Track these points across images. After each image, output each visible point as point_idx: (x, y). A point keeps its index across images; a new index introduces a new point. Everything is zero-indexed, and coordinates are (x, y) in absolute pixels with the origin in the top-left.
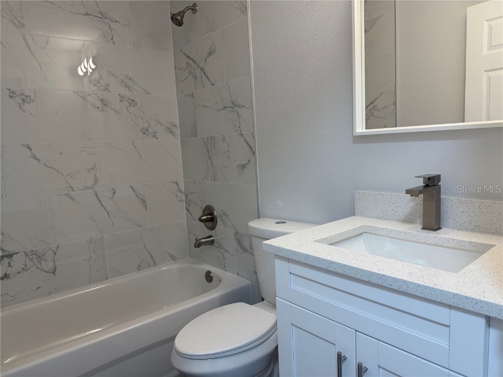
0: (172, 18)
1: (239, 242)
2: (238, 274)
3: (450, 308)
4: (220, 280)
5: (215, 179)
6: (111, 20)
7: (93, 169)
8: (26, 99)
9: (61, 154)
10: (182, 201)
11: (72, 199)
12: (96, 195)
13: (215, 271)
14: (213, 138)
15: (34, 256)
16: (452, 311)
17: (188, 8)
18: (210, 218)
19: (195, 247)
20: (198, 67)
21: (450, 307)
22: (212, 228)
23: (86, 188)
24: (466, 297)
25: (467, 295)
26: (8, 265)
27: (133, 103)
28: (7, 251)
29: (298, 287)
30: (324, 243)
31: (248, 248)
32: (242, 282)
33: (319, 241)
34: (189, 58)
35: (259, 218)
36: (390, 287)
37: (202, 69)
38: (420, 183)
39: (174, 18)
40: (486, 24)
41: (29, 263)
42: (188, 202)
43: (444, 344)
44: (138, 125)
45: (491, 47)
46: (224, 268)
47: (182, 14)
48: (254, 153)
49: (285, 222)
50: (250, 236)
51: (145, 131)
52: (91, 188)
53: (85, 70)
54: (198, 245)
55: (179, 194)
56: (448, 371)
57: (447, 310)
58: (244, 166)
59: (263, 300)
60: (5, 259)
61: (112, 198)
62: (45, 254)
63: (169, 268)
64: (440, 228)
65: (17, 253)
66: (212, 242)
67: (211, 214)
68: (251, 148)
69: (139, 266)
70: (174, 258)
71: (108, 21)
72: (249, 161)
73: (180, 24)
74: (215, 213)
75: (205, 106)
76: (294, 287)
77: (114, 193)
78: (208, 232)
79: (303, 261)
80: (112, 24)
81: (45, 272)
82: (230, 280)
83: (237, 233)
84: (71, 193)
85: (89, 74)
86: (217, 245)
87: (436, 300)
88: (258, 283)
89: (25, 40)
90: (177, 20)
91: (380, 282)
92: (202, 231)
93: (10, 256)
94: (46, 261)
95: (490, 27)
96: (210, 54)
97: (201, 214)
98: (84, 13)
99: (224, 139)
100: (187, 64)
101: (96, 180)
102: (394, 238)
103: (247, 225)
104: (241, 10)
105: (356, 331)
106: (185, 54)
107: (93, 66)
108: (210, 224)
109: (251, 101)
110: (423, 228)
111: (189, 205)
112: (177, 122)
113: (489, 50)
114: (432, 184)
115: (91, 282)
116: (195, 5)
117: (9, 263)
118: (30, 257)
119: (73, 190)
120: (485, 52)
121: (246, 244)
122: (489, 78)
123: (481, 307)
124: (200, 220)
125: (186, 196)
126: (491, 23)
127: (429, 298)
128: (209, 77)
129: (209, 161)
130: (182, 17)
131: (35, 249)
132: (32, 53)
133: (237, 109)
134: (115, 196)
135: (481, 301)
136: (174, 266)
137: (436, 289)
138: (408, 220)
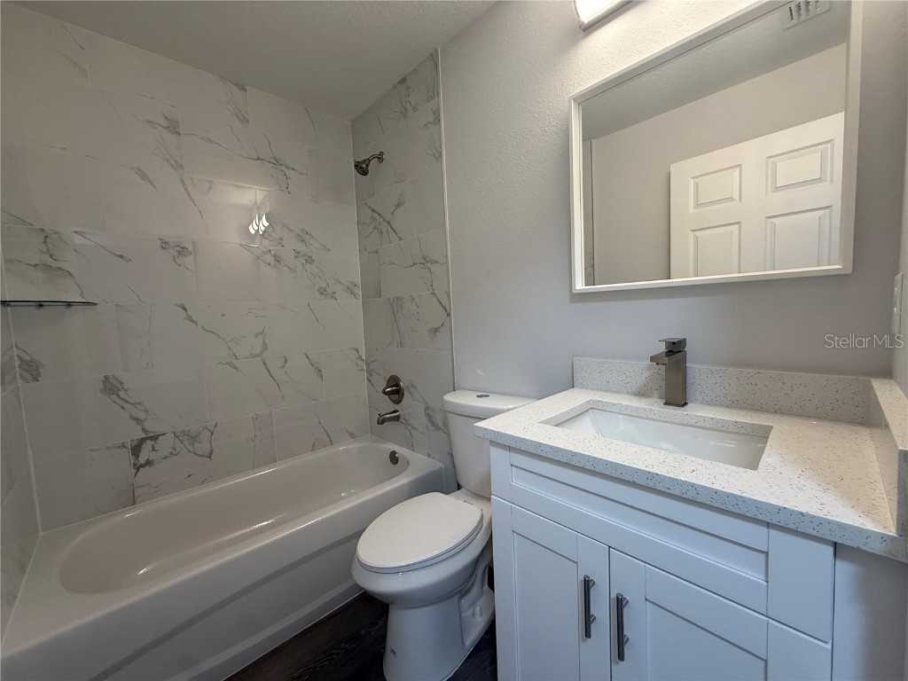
0: (356, 166)
1: (430, 419)
2: (429, 455)
3: (768, 528)
4: (408, 462)
5: (401, 345)
6: (287, 167)
7: (261, 334)
8: (182, 251)
9: (223, 315)
10: (363, 370)
11: (235, 367)
12: (265, 364)
13: (401, 451)
14: (399, 299)
15: (186, 437)
16: (772, 532)
17: (374, 157)
18: (395, 390)
19: (378, 423)
20: (384, 221)
21: (768, 525)
22: (398, 402)
23: (253, 356)
24: (802, 514)
25: (804, 511)
26: (151, 449)
27: (309, 260)
28: (151, 432)
29: (520, 483)
30: (550, 424)
31: (440, 424)
32: (434, 465)
33: (545, 422)
34: (374, 211)
35: (454, 390)
36: (668, 491)
37: (389, 223)
38: (662, 348)
39: (358, 166)
40: (692, 181)
41: (179, 446)
42: (370, 372)
43: (757, 577)
44: (315, 284)
45: (698, 205)
46: (412, 448)
47: (367, 162)
48: (449, 315)
49: (488, 396)
50: (446, 412)
51: (322, 292)
52: (259, 355)
53: (256, 228)
54: (382, 421)
55: (359, 362)
56: (766, 619)
57: (764, 530)
58: (436, 330)
59: (459, 487)
60: (148, 441)
61: (283, 367)
62: (200, 433)
63: (347, 447)
64: (686, 404)
65: (163, 434)
66: (398, 418)
67: (397, 385)
68: (445, 309)
69: (314, 445)
70: (353, 436)
71: (283, 168)
72: (443, 324)
73: (365, 173)
74: (401, 384)
75: (391, 263)
76: (516, 483)
77: (286, 362)
78: (393, 407)
79: (532, 451)
80: (287, 172)
81: (199, 455)
82: (420, 463)
83: (427, 408)
84: (234, 361)
85: (261, 233)
86: (403, 421)
87: (747, 514)
88: (454, 466)
89: (183, 183)
90: (362, 168)
91: (651, 484)
92: (386, 405)
93: (155, 438)
94: (200, 442)
95: (697, 185)
96: (398, 206)
97: (384, 384)
98: (256, 157)
99: (413, 300)
100: (372, 218)
101: (265, 347)
102: (630, 415)
103: (443, 400)
104: (434, 156)
105: (610, 547)
106: (370, 208)
107: (266, 224)
108: (395, 397)
109: (447, 256)
110: (665, 404)
111: (371, 375)
112: (359, 282)
113: (695, 208)
114: (675, 349)
115: (256, 466)
116: (381, 153)
117: (153, 447)
118: (181, 438)
119: (236, 358)
120: (692, 210)
121: (439, 419)
122: (696, 238)
123: (830, 530)
124: (384, 393)
125: (367, 365)
126: (696, 180)
127: (733, 510)
128: (396, 230)
129: (395, 325)
130: (367, 166)
131: (187, 429)
132: (191, 198)
133: (429, 265)
134: (287, 364)
135: (829, 522)
136: (352, 446)
137: (745, 498)
138: (641, 394)
